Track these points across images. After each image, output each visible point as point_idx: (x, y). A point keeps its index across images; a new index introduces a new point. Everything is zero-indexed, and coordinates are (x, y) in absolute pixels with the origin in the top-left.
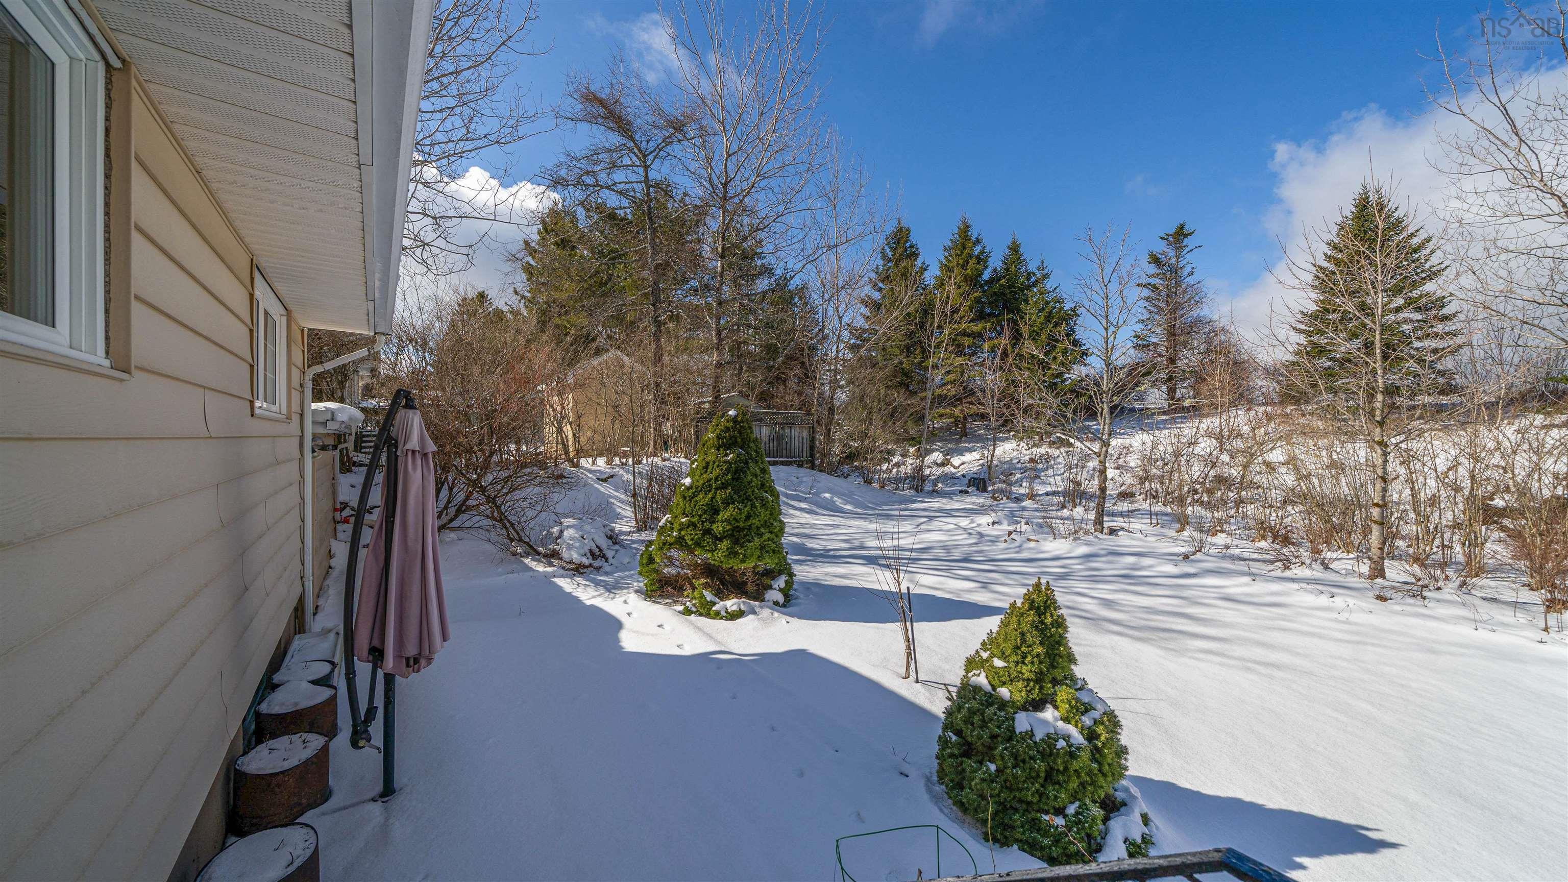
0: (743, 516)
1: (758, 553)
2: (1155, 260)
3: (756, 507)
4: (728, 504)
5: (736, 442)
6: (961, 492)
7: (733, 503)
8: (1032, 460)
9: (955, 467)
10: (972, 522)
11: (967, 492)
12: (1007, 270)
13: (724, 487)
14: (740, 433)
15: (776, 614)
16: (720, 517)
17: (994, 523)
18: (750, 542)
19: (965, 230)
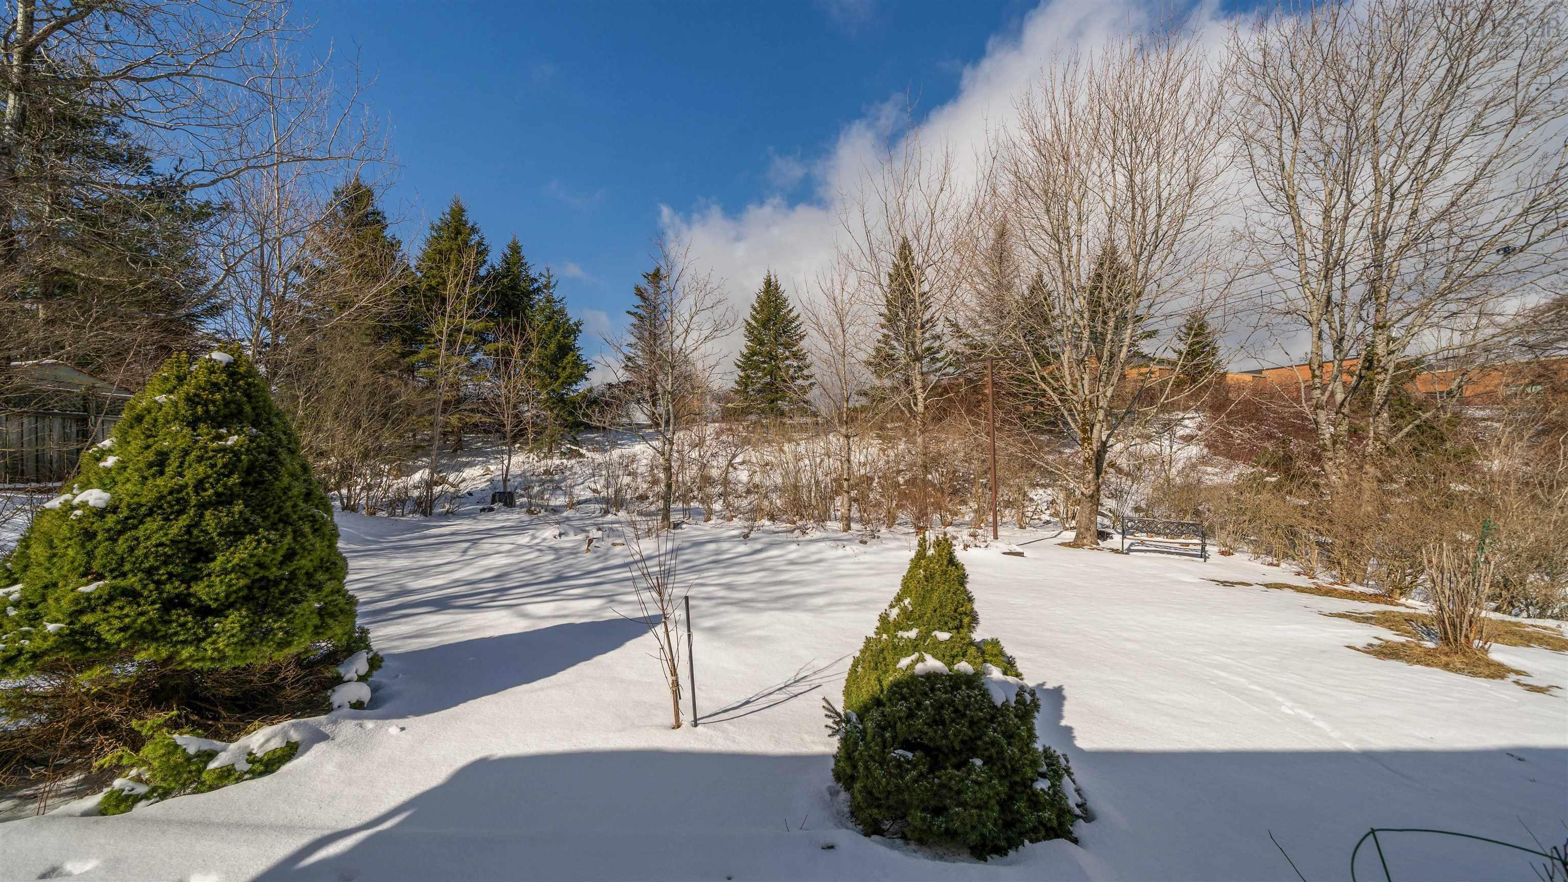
0: (279, 557)
1: (316, 621)
2: (640, 293)
3: (303, 535)
4: (239, 535)
5: (240, 411)
6: (483, 510)
7: (254, 531)
8: (547, 472)
9: (452, 485)
10: (534, 537)
11: (491, 510)
12: (508, 270)
13: (223, 500)
14: (249, 396)
15: (370, 724)
16: (216, 565)
17: (560, 535)
18: (296, 602)
19: (458, 213)
